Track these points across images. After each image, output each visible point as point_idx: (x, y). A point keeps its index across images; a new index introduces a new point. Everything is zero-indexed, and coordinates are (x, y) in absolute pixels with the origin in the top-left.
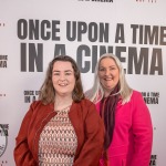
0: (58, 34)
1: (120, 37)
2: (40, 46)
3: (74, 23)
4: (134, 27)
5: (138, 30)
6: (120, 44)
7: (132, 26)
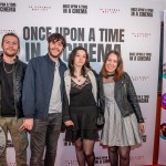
1: (92, 37)
2: (38, 44)
3: (61, 28)
4: (102, 30)
5: (104, 32)
6: (92, 42)
7: (100, 29)
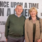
0: (8, 6)
2: (3, 9)
3: (13, 2)
5: (31, 5)
6: (26, 8)
7: (29, 3)
